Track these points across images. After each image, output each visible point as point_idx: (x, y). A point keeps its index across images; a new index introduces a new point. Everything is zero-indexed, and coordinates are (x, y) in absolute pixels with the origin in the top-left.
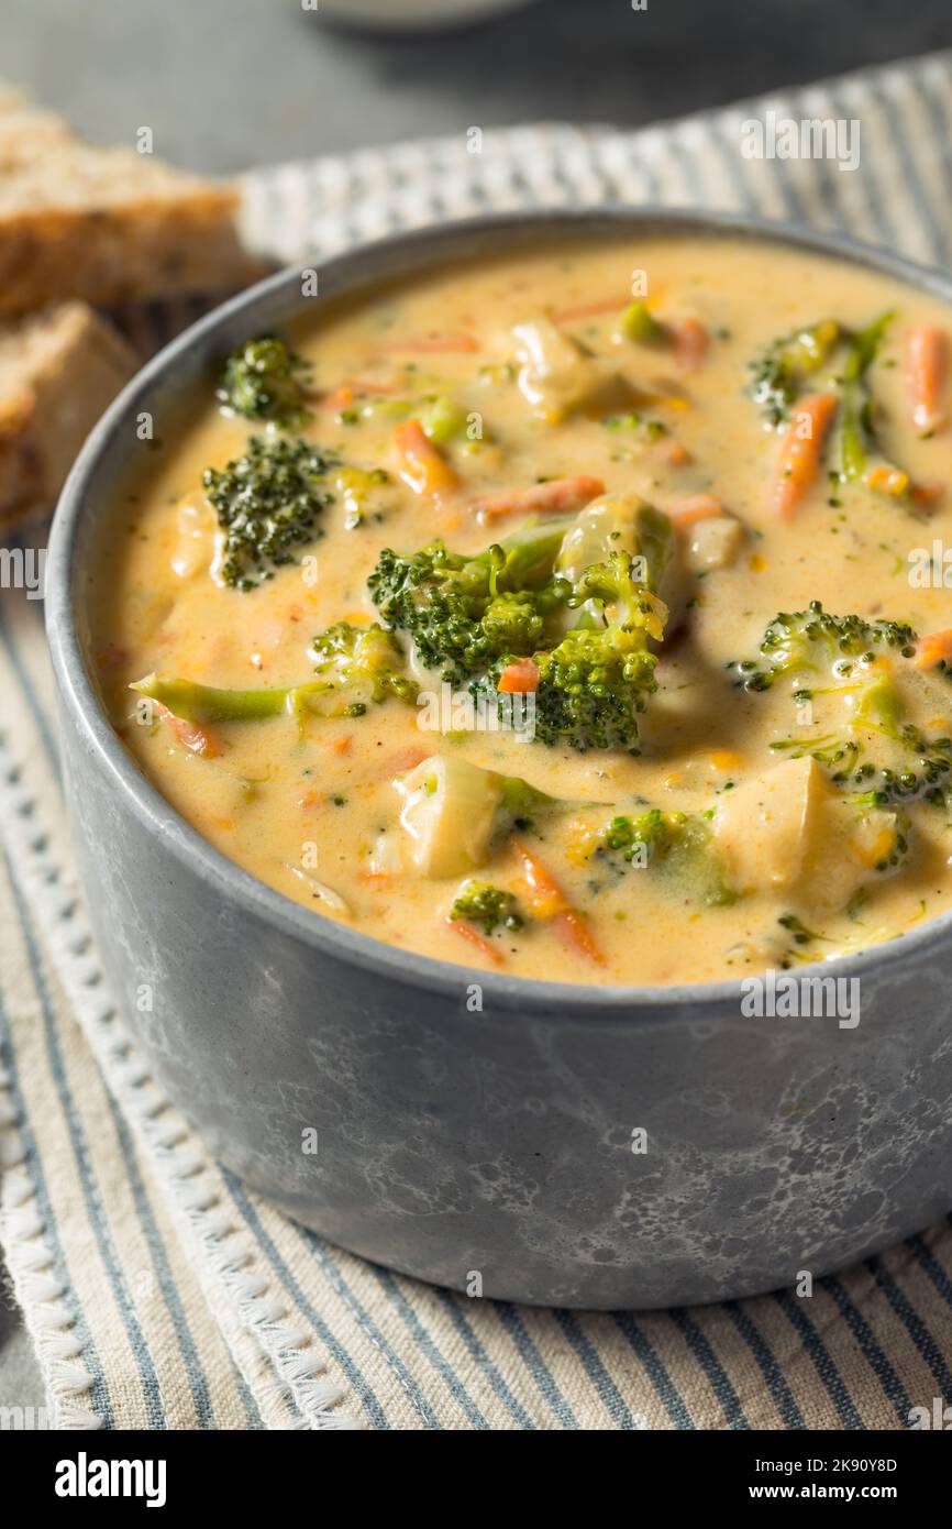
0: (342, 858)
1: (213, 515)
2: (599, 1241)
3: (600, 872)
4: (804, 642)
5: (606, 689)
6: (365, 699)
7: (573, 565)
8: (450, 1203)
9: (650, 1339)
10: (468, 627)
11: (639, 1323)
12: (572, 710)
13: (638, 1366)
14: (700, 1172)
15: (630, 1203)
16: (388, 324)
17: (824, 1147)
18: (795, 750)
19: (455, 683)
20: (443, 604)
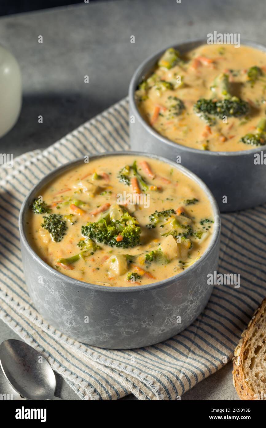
0: (104, 278)
1: (47, 231)
2: (162, 328)
3: (147, 265)
4: (158, 218)
5: (135, 235)
6: (92, 251)
7: (114, 218)
8: (137, 331)
9: (170, 344)
10: (106, 233)
11: (166, 342)
12: (130, 241)
13: (171, 349)
14: (178, 309)
15: (167, 319)
16: (53, 191)
17: (195, 298)
18: (166, 235)
19: (106, 243)
20: (100, 231)
